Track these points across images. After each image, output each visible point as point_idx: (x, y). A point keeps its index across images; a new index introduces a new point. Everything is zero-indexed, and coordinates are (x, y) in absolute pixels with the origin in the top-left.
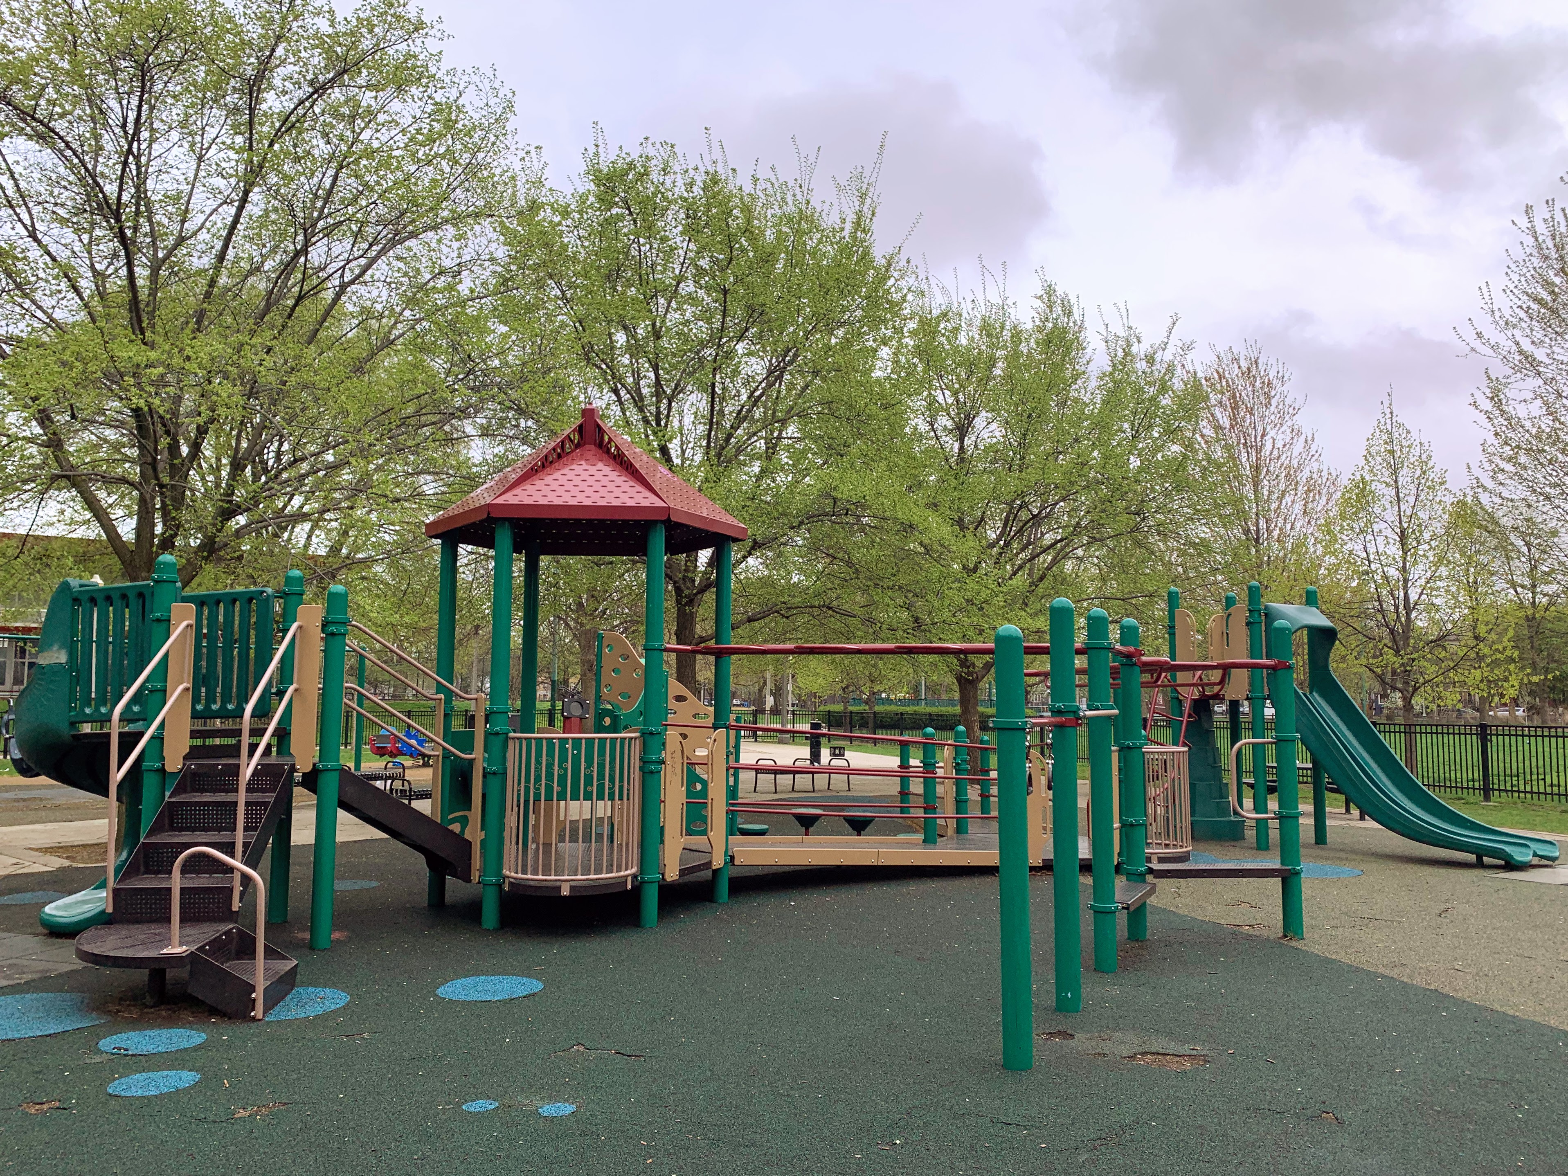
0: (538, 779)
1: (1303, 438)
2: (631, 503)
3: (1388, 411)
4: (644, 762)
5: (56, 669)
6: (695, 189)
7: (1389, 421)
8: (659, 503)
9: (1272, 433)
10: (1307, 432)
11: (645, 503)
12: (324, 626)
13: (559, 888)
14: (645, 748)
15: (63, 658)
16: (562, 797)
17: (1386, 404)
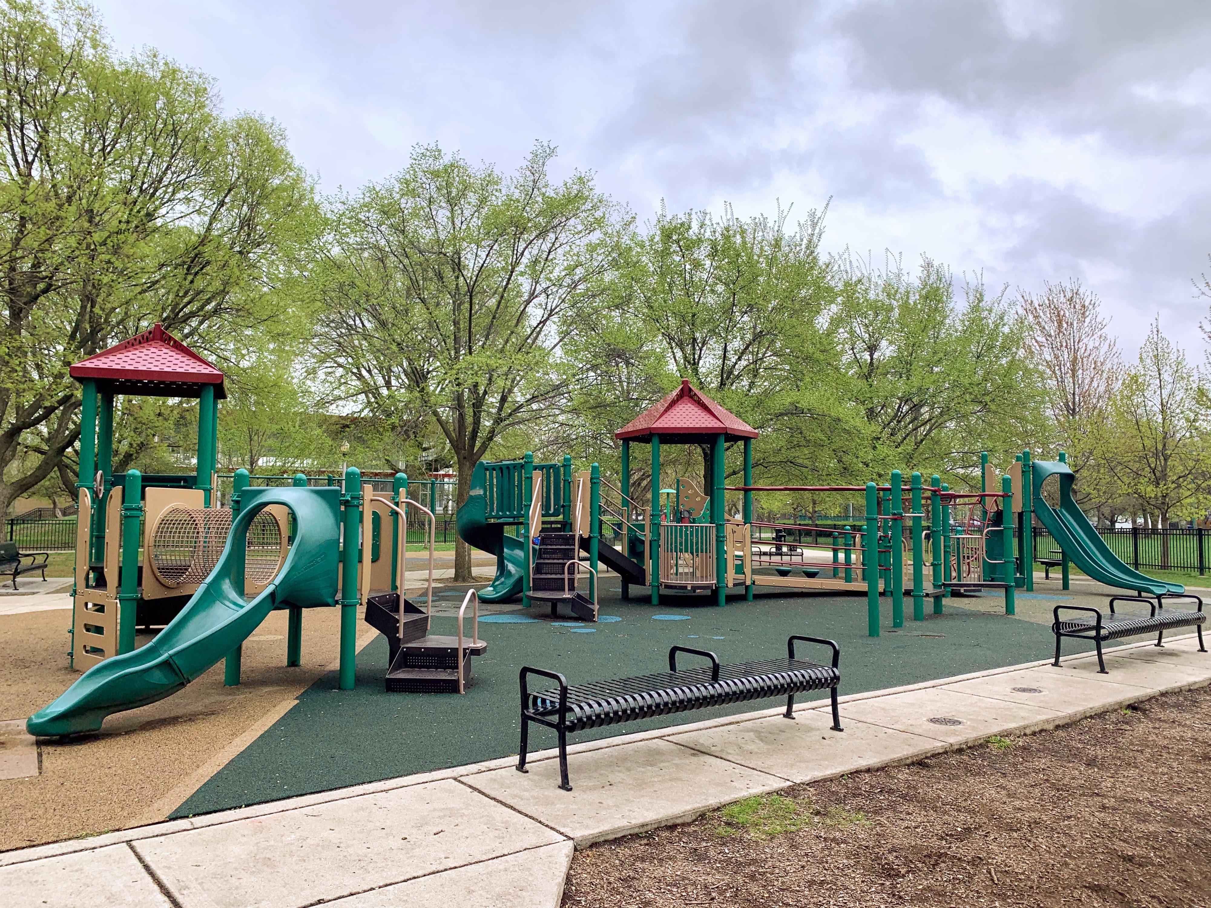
0: (671, 544)
1: (1108, 342)
2: (710, 426)
3: (1155, 330)
4: (718, 537)
5: (478, 497)
6: (717, 234)
7: (1155, 336)
8: (722, 426)
9: (1085, 341)
10: (1111, 337)
11: (716, 426)
12: (591, 479)
13: (686, 587)
14: (717, 531)
15: (481, 492)
16: (681, 551)
17: (1154, 326)
